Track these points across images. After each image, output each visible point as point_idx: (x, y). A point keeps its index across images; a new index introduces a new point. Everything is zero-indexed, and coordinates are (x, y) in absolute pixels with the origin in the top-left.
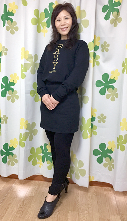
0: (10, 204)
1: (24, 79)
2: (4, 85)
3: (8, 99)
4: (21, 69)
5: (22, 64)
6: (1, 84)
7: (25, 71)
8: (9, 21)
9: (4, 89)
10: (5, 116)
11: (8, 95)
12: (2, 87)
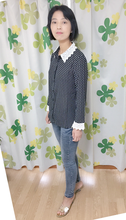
0: (41, 195)
1: (33, 96)
2: (19, 101)
3: (24, 111)
4: (30, 87)
5: (30, 84)
6: (17, 100)
7: (34, 90)
8: (15, 43)
9: (19, 104)
10: (24, 125)
11: (23, 108)
12: (18, 103)
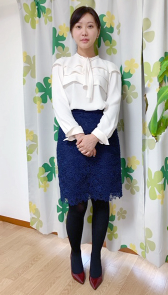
0: (60, 277)
8: (60, 47)
